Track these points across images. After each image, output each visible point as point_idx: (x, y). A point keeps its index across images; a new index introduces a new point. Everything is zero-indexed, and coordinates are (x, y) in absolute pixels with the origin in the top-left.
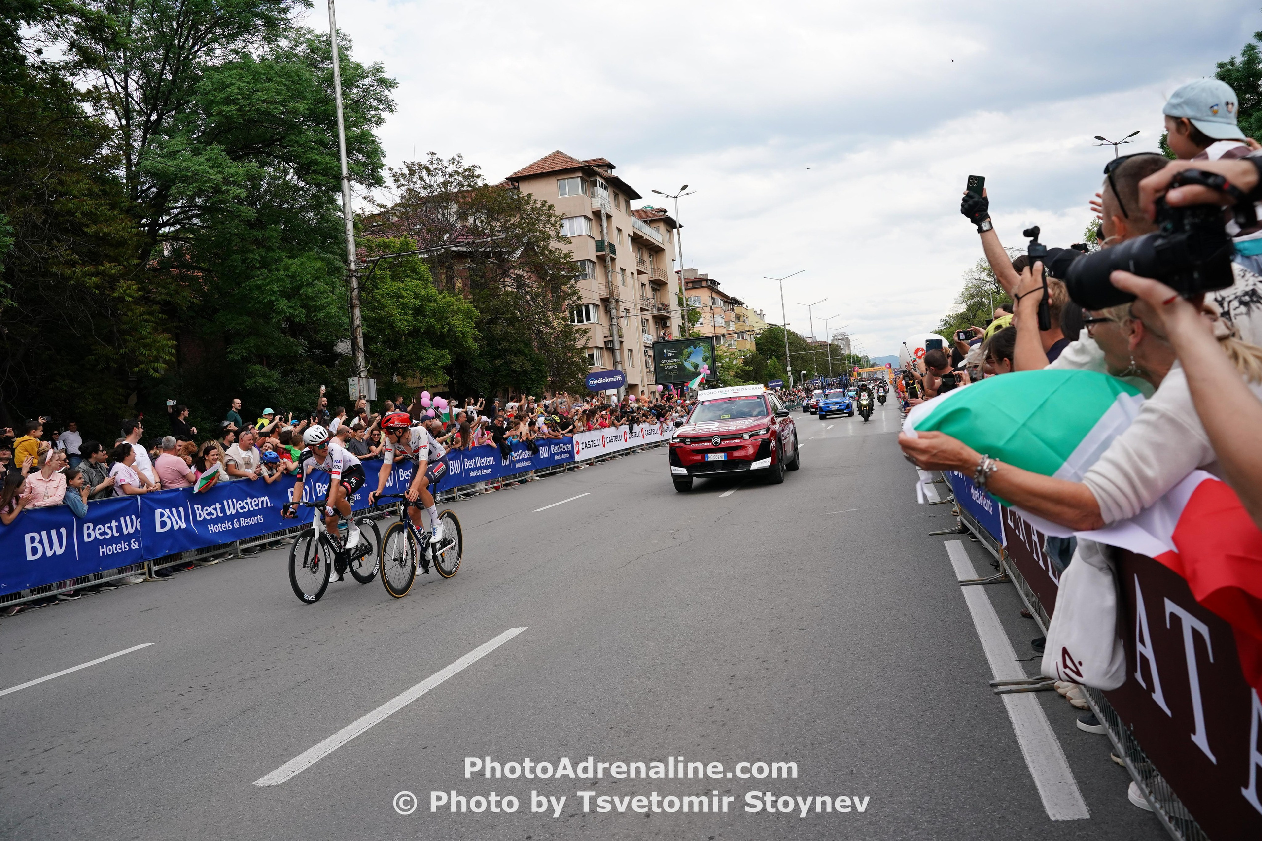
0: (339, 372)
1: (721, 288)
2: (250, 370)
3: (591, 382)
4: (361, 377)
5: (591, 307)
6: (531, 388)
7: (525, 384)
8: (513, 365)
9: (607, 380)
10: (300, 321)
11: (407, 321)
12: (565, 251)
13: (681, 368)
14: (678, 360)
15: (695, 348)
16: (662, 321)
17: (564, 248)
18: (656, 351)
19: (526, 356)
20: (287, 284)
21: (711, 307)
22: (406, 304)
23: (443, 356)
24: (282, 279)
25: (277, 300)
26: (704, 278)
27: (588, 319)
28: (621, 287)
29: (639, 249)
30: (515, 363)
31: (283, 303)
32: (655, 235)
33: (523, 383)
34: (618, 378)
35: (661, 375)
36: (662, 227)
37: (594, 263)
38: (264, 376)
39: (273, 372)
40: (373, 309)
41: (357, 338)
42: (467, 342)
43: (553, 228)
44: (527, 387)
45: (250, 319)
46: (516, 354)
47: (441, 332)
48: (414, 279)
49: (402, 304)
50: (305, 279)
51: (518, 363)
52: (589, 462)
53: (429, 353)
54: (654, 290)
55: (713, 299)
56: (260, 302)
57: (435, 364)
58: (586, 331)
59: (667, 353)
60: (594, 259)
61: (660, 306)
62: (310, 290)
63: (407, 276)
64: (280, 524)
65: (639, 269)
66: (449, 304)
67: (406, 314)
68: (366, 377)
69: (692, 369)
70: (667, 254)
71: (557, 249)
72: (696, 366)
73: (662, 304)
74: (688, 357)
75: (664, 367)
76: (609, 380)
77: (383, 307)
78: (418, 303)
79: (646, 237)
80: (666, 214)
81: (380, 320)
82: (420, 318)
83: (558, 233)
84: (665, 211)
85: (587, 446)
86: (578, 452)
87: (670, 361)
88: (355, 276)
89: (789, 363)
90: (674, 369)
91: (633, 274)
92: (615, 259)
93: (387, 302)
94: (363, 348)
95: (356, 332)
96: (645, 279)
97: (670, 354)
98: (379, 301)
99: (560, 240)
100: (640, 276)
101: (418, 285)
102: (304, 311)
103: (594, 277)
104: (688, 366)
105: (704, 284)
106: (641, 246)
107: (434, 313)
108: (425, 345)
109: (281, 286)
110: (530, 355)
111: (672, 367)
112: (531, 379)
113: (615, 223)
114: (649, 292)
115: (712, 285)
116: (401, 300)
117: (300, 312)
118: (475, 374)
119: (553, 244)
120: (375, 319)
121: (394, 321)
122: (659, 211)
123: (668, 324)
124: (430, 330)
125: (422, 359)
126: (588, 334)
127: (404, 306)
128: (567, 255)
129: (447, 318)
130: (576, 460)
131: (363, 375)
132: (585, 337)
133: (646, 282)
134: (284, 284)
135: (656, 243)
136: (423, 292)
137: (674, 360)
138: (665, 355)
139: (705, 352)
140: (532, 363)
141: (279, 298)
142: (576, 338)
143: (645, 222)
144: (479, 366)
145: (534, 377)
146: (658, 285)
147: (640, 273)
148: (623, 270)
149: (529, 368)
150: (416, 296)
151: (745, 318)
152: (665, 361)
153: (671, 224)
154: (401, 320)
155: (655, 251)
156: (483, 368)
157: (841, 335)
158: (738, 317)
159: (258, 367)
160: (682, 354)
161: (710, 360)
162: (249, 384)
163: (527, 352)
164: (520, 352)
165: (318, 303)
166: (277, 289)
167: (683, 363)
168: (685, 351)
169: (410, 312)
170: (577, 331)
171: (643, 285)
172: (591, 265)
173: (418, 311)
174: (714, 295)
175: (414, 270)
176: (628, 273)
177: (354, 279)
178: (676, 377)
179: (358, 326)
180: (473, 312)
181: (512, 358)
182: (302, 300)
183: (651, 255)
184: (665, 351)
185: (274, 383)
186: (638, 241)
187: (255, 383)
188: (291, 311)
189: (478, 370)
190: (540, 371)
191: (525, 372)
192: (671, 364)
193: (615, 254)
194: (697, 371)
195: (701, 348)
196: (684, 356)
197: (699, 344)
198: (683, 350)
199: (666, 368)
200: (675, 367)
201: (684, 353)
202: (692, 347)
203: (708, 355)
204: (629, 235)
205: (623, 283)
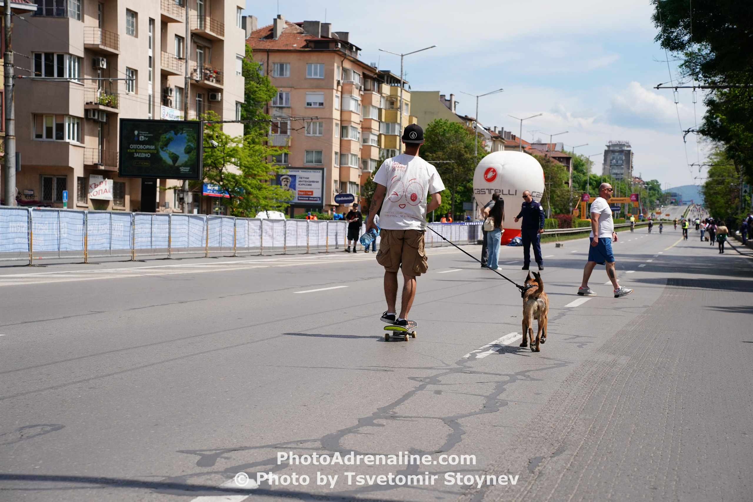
5: (66, 59)
13: (156, 158)
14: (153, 147)
15: (176, 134)
18: (124, 132)
27: (60, 74)
28: (125, 37)
35: (129, 165)
59: (138, 135)
69: (170, 162)
72: (175, 158)
74: (166, 145)
75: (133, 153)
87: (141, 147)
90: (146, 158)
91: (152, 20)
97: (142, 138)
104: (165, 156)
105: (332, 47)
111: (143, 155)
115: (345, 49)
137: (147, 147)
138: (136, 139)
139: (189, 141)
146: (206, 41)
152: (134, 146)
157: (621, 145)
160: (158, 140)
161: (194, 153)
167: (158, 152)
168: (163, 136)
178: (149, 169)
184: (136, 132)
192: (142, 152)
194: (177, 165)
195: (185, 135)
196: (161, 143)
197: (182, 129)
198: (161, 134)
199: (136, 155)
200: (148, 155)
201: (161, 139)
202: (172, 132)
203: (192, 145)
205: (131, 31)
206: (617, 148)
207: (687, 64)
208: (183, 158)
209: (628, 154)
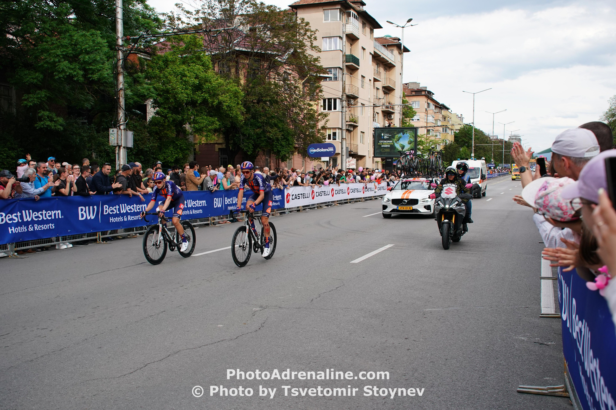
0: (134, 125)
1: (434, 97)
2: (40, 115)
3: (311, 150)
4: (120, 129)
5: (338, 101)
6: (280, 151)
7: (277, 148)
8: (268, 134)
9: (323, 150)
10: (78, 80)
11: (187, 94)
12: (315, 57)
13: (393, 147)
14: (391, 142)
15: (403, 134)
16: (388, 114)
17: (315, 54)
18: (376, 134)
19: (279, 128)
20: (70, 51)
21: (426, 109)
22: (187, 82)
23: (213, 123)
24: (66, 46)
25: (59, 61)
26: (424, 89)
27: (335, 108)
28: (360, 88)
29: (377, 64)
30: (270, 132)
32: (389, 55)
33: (276, 147)
34: (331, 149)
35: (378, 151)
36: (396, 52)
37: (343, 70)
39: (59, 118)
41: (119, 98)
42: (232, 114)
43: (309, 40)
44: (278, 150)
45: (41, 76)
46: (273, 126)
47: (212, 104)
48: (198, 65)
49: (185, 81)
50: (84, 47)
51: (273, 133)
52: (291, 211)
53: (203, 118)
54: (385, 93)
55: (428, 104)
56: (47, 62)
57: (206, 127)
58: (326, 115)
59: (384, 136)
60: (343, 67)
61: (388, 104)
62: (87, 57)
63: (193, 62)
64: (69, 231)
65: (375, 77)
66: (222, 85)
67: (186, 89)
68: (124, 129)
69: (400, 149)
70: (396, 71)
71: (310, 55)
72: (403, 147)
73: (389, 103)
74: (398, 140)
75: (380, 145)
76: (325, 150)
78: (197, 82)
79: (382, 56)
80: (399, 41)
81: (167, 91)
82: (199, 93)
83: (312, 44)
84: (399, 40)
85: (297, 197)
86: (288, 202)
87: (385, 142)
88: (121, 50)
89: (473, 151)
90: (388, 147)
91: (370, 80)
92: (358, 69)
93: (173, 79)
94: (124, 107)
95: (119, 94)
96: (379, 85)
97: (386, 137)
98: (167, 77)
99: (313, 49)
100: (376, 83)
101: (199, 69)
102: (81, 73)
103: (342, 80)
104: (398, 146)
105: (423, 93)
106: (378, 62)
107: (208, 91)
108: (202, 113)
109: (64, 51)
110: (283, 128)
111: (386, 146)
112: (281, 145)
113: (360, 43)
114: (381, 94)
115: (428, 95)
116: (184, 79)
117: (78, 73)
118: (242, 137)
119: (309, 52)
120: (163, 90)
121: (176, 93)
122: (395, 39)
123: (392, 117)
124: (205, 102)
126: (327, 118)
128: (316, 60)
129: (218, 95)
130: (285, 207)
131: (122, 127)
132: (325, 120)
133: (381, 88)
134: (67, 50)
135: (390, 61)
136: (202, 75)
137: (388, 141)
138: (382, 138)
139: (410, 137)
140: (283, 133)
141: (63, 60)
142: (319, 120)
143: (384, 46)
144: (246, 132)
145: (283, 143)
146: (387, 90)
147: (375, 80)
148: (363, 77)
149: (280, 137)
150: (197, 77)
151: (449, 119)
152: (382, 141)
153: (402, 49)
154: (182, 93)
155: (389, 66)
156: (249, 134)
157: (517, 136)
158: (444, 118)
159: (46, 113)
160: (394, 138)
161: (413, 144)
162: (39, 125)
163: (280, 125)
164: (276, 125)
165: (94, 68)
166: (60, 53)
167: (394, 144)
168: (397, 136)
169: (190, 88)
170: (320, 115)
171: (378, 89)
172: (341, 71)
173: (198, 88)
174: (429, 101)
175: (199, 58)
176: (367, 80)
177: (120, 53)
178: (389, 153)
179: (121, 89)
180: (239, 93)
181: (269, 129)
182: (82, 64)
183: (385, 69)
184: (383, 134)
185: (59, 127)
186: (376, 58)
187: (43, 125)
188: (72, 71)
189: (244, 135)
190: (288, 140)
191: (278, 139)
192: (386, 144)
193: (359, 66)
194: (404, 150)
195: (408, 134)
196: (395, 139)
197: (407, 132)
198: (395, 135)
199: (382, 146)
200: (389, 146)
201: (396, 137)
202: (402, 133)
203: (412, 140)
204: (370, 53)
205: (362, 86)
206: (514, 138)
208: (407, 147)
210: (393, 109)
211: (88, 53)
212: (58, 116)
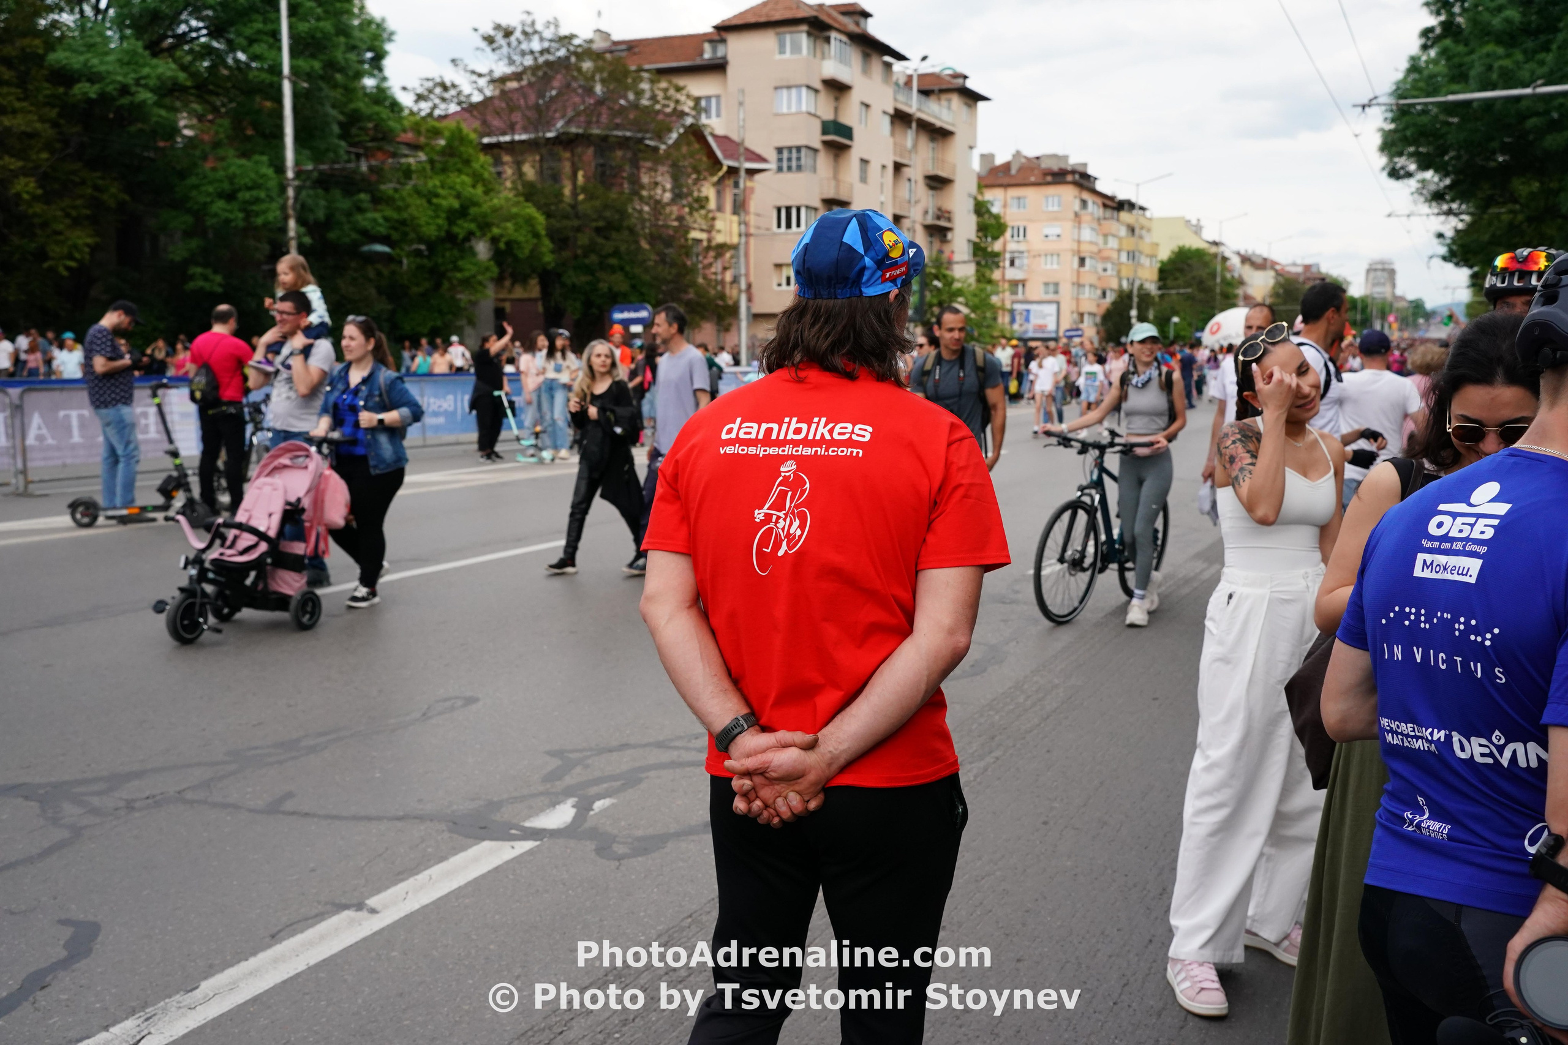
1: (1100, 187)
2: (190, 272)
5: (803, 211)
10: (236, 226)
11: (437, 225)
16: (940, 232)
20: (226, 186)
21: (1076, 215)
22: (440, 205)
25: (213, 201)
26: (1081, 169)
27: (798, 225)
28: (858, 186)
29: (905, 131)
31: (220, 205)
32: (939, 112)
36: (956, 103)
37: (816, 151)
38: (206, 278)
40: (399, 209)
45: (192, 219)
49: (435, 205)
54: (932, 188)
55: (1084, 203)
56: (198, 203)
60: (817, 145)
61: (937, 213)
62: (248, 194)
63: (458, 170)
65: (898, 160)
67: (438, 217)
70: (959, 142)
73: (941, 210)
77: (408, 206)
78: (456, 204)
79: (919, 114)
80: (963, 81)
81: (403, 223)
84: (963, 77)
91: (884, 167)
92: (851, 146)
96: (912, 174)
100: (905, 169)
102: (241, 215)
103: (814, 169)
105: (1069, 178)
106: (911, 127)
109: (218, 187)
113: (855, 97)
114: (918, 193)
115: (1083, 180)
116: (434, 200)
117: (237, 217)
120: (397, 221)
121: (419, 226)
122: (952, 77)
123: (949, 236)
125: (460, 270)
127: (437, 207)
133: (919, 180)
134: (222, 186)
135: (941, 125)
141: (216, 199)
143: (922, 93)
146: (938, 183)
147: (899, 166)
148: (864, 162)
150: (458, 196)
151: (1144, 232)
153: (973, 98)
154: (429, 224)
155: (939, 134)
157: (1382, 263)
158: (1132, 230)
159: (199, 270)
162: (191, 285)
165: (257, 209)
166: (214, 190)
169: (444, 215)
172: (811, 153)
173: (458, 214)
174: (1086, 196)
175: (467, 163)
176: (874, 169)
177: (290, 189)
182: (242, 204)
185: (218, 288)
186: (902, 120)
188: (229, 214)
193: (852, 140)
204: (885, 113)
205: (864, 179)
206: (1379, 267)
207: (1419, 192)
209: (1392, 273)
210: (949, 220)
211: (249, 189)
212: (216, 272)
